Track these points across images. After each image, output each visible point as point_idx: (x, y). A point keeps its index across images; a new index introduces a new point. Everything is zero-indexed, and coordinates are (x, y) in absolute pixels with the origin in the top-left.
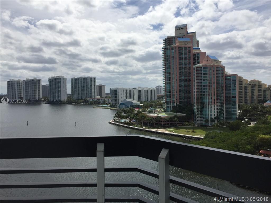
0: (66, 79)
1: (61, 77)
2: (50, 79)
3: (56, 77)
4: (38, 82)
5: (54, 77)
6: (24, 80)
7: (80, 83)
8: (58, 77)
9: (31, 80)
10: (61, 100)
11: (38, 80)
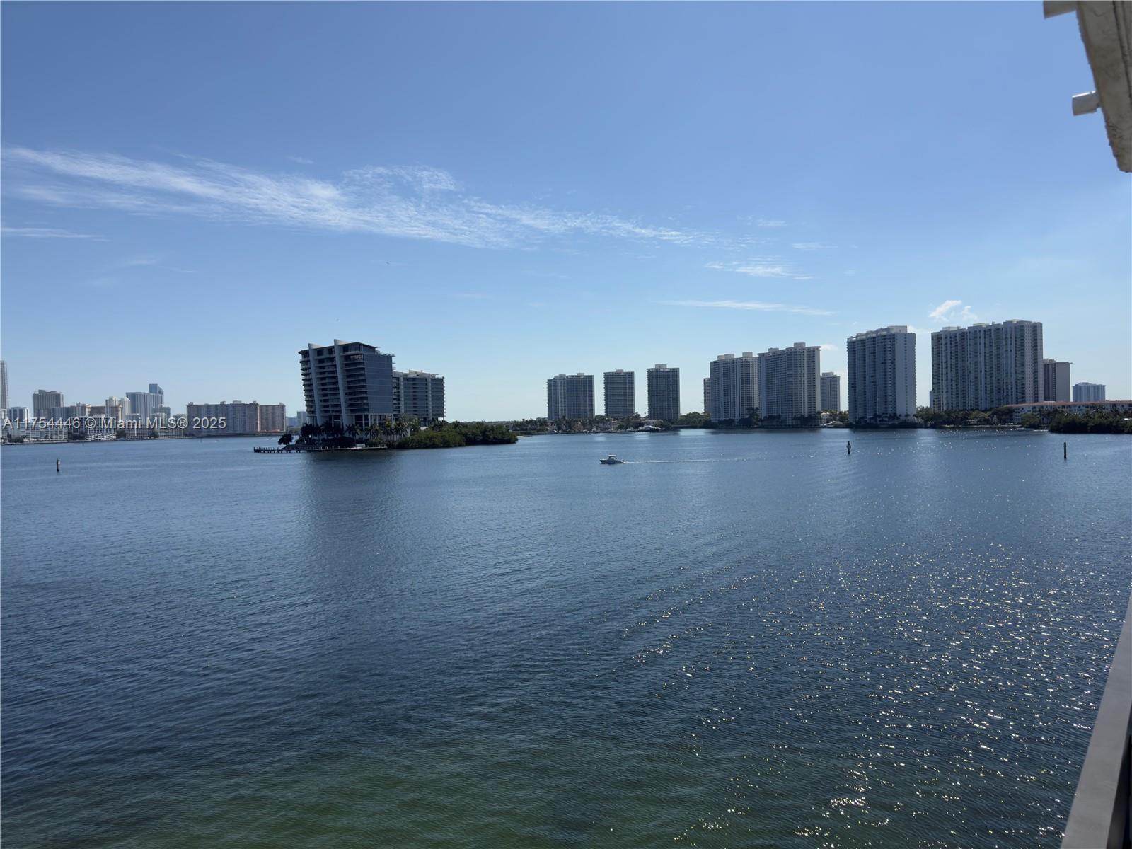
0: (913, 336)
1: (893, 332)
2: (854, 342)
3: (878, 331)
4: (809, 357)
5: (867, 334)
6: (762, 356)
7: (970, 349)
8: (885, 333)
9: (784, 351)
10: (895, 414)
11: (809, 348)
